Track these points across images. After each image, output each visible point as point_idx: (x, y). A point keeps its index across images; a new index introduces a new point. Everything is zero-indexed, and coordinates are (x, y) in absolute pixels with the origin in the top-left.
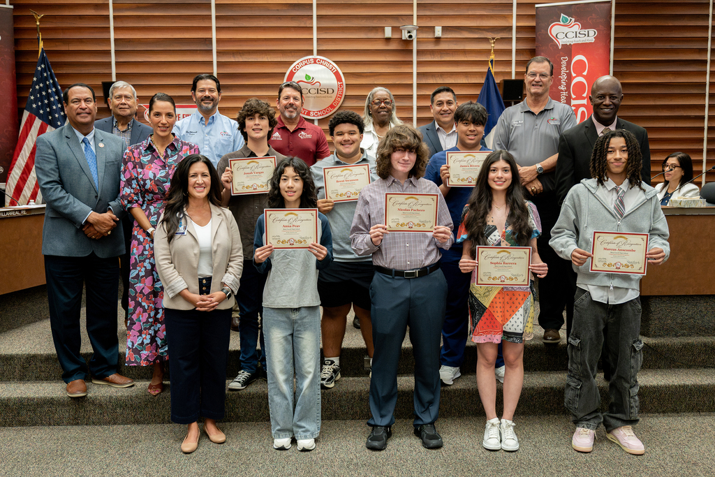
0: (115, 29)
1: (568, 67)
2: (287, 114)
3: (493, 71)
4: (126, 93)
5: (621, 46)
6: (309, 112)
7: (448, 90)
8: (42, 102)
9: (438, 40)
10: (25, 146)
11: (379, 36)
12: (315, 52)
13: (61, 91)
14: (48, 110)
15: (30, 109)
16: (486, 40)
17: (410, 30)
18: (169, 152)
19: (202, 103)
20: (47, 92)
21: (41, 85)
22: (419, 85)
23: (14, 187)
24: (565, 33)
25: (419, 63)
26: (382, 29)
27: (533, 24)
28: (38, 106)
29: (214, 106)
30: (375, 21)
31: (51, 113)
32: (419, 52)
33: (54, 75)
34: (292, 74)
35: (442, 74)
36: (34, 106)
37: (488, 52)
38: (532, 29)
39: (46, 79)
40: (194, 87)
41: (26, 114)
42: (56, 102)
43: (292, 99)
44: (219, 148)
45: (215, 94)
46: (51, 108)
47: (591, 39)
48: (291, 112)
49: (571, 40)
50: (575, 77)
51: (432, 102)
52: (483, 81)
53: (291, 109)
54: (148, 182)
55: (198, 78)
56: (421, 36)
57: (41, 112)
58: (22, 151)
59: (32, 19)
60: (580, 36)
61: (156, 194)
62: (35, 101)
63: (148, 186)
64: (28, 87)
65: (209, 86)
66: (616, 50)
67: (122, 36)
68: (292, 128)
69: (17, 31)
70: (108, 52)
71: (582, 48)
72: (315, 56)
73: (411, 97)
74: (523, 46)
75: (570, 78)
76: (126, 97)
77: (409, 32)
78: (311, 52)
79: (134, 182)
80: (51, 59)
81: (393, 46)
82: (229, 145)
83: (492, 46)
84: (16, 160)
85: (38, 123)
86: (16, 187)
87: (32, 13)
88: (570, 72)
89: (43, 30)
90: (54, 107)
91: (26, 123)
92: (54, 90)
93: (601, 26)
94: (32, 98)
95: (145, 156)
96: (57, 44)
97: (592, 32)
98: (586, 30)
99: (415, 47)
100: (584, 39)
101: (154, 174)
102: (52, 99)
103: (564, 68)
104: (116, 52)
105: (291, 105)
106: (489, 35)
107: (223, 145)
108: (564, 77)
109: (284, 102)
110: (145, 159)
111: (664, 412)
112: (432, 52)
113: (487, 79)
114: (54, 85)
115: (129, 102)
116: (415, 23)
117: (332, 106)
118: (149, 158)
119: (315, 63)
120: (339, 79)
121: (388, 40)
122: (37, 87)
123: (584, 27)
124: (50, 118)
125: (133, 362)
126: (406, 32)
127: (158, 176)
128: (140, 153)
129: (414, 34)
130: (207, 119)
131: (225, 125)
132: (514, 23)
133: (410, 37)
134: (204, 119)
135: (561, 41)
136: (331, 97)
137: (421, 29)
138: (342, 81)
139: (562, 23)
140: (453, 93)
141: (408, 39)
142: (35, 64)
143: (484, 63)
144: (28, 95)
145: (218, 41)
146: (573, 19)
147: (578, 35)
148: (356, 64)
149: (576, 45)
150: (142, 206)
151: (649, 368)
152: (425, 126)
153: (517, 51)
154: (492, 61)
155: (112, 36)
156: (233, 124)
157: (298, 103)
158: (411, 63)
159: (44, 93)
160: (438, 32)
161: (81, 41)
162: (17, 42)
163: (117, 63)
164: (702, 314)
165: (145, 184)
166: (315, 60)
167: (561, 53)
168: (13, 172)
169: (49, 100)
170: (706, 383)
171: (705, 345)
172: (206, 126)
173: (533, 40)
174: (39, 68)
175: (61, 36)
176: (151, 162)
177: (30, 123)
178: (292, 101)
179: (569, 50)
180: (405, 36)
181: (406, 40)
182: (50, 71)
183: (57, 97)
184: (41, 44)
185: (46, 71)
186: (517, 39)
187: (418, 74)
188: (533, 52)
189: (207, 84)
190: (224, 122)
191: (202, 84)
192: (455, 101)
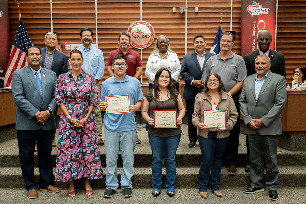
0: (53, 9)
1: (256, 25)
2: (123, 47)
3: (221, 27)
4: (53, 37)
5: (281, 15)
6: (138, 46)
7: (201, 36)
8: (20, 41)
9: (197, 13)
10: (13, 61)
11: (170, 11)
12: (141, 19)
13: (29, 36)
14: (23, 45)
15: (15, 44)
16: (218, 13)
17: (184, 9)
18: (79, 78)
19: (85, 42)
20: (22, 37)
21: (20, 34)
22: (188, 34)
23: (8, 79)
24: (255, 10)
25: (188, 24)
26: (172, 8)
27: (240, 6)
28: (18, 43)
29: (90, 43)
30: (168, 5)
31: (24, 46)
32: (188, 19)
33: (26, 29)
34: (131, 29)
35: (198, 29)
36: (17, 43)
37: (219, 18)
38: (240, 8)
39: (22, 31)
40: (81, 34)
41: (13, 47)
42: (26, 41)
43: (125, 40)
44: (92, 62)
45: (90, 37)
46: (24, 44)
47: (267, 13)
48: (125, 46)
49: (258, 13)
50: (259, 30)
51: (194, 42)
52: (217, 32)
53: (124, 45)
55: (83, 30)
56: (189, 11)
57: (20, 46)
58: (11, 63)
59: (16, 4)
60: (262, 11)
62: (17, 41)
64: (14, 35)
65: (88, 34)
66: (278, 18)
67: (55, 12)
68: (125, 53)
69: (10, 10)
70: (50, 19)
71: (263, 17)
72: (141, 20)
73: (184, 39)
74: (236, 16)
75: (257, 30)
76: (53, 39)
77: (184, 10)
78: (139, 19)
80: (24, 23)
81: (176, 16)
82: (96, 61)
83: (221, 16)
84: (9, 67)
85: (18, 50)
86: (9, 79)
87: (16, 2)
88: (257, 28)
89: (21, 9)
90: (26, 44)
91: (13, 50)
92: (26, 36)
93: (271, 7)
94: (16, 39)
96: (27, 15)
97: (267, 9)
98: (265, 9)
99: (186, 16)
100: (263, 12)
102: (25, 40)
103: (254, 26)
104: (53, 19)
105: (125, 43)
106: (220, 11)
107: (94, 61)
108: (254, 30)
109: (121, 41)
111: (297, 187)
112: (194, 19)
113: (219, 31)
114: (26, 34)
115: (54, 41)
116: (186, 6)
117: (149, 43)
119: (141, 24)
120: (152, 31)
121: (174, 13)
122: (18, 35)
123: (263, 7)
124: (24, 48)
125: (59, 180)
126: (182, 10)
129: (186, 11)
130: (87, 49)
131: (95, 51)
132: (232, 6)
133: (184, 12)
134: (85, 49)
135: (253, 14)
136: (148, 39)
137: (189, 8)
138: (153, 32)
139: (253, 5)
140: (203, 37)
141: (183, 13)
142: (17, 25)
143: (218, 23)
144: (13, 38)
145: (98, 14)
146: (259, 4)
147: (261, 11)
148: (160, 24)
149: (260, 15)
151: (290, 165)
152: (191, 52)
153: (233, 18)
154: (221, 23)
155: (51, 12)
156: (98, 51)
157: (128, 42)
158: (184, 24)
159: (21, 37)
160: (197, 10)
161: (38, 14)
162: (10, 15)
163: (53, 24)
166: (141, 22)
167: (253, 19)
168: (7, 72)
169: (23, 40)
172: (86, 52)
173: (240, 13)
174: (19, 26)
175: (29, 12)
177: (15, 51)
178: (125, 41)
179: (256, 18)
180: (182, 11)
181: (182, 14)
182: (24, 28)
183: (27, 39)
184: (20, 16)
185: (22, 28)
186: (233, 13)
187: (188, 29)
188: (240, 19)
189: (87, 33)
190: (94, 50)
191: (85, 33)
192: (204, 41)
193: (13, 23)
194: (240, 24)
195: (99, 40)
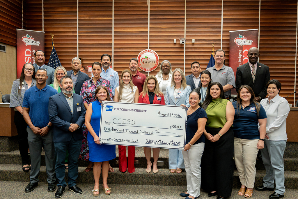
0: (79, 39)
1: (242, 54)
3: (213, 55)
5: (262, 46)
6: (146, 69)
7: (197, 63)
9: (193, 44)
11: (172, 42)
12: (149, 48)
13: (59, 61)
16: (211, 44)
17: (183, 40)
18: (98, 82)
19: (104, 65)
20: (54, 61)
21: (53, 59)
22: (186, 60)
24: (241, 41)
25: (186, 52)
26: (173, 40)
27: (229, 38)
29: (108, 66)
30: (170, 37)
32: (186, 48)
34: (140, 56)
35: (194, 56)
37: (212, 48)
38: (228, 40)
39: (55, 57)
40: (102, 59)
43: (134, 64)
45: (109, 62)
47: (250, 44)
49: (243, 44)
50: (244, 58)
51: (191, 67)
52: (209, 59)
53: (134, 68)
54: (89, 93)
55: (103, 56)
56: (187, 42)
59: (51, 36)
60: (246, 42)
61: (92, 98)
63: (89, 95)
64: (48, 60)
66: (260, 48)
67: (81, 42)
68: (134, 75)
69: (45, 40)
70: (76, 48)
71: (247, 47)
72: (149, 49)
73: (183, 64)
74: (225, 46)
75: (242, 58)
76: (77, 63)
77: (183, 41)
78: (147, 48)
79: (85, 94)
80: (56, 50)
81: (177, 46)
83: (213, 46)
87: (51, 34)
88: (242, 56)
89: (54, 40)
92: (57, 61)
93: (254, 39)
94: (49, 63)
95: (89, 84)
96: (59, 45)
97: (251, 41)
98: (249, 40)
99: (185, 46)
100: (248, 44)
101: (91, 91)
102: (56, 64)
103: (240, 54)
104: (79, 48)
106: (212, 42)
108: (240, 58)
110: (89, 85)
112: (191, 48)
113: (211, 58)
114: (57, 59)
115: (78, 65)
116: (185, 38)
117: (154, 67)
118: (91, 85)
119: (148, 52)
120: (157, 58)
121: (175, 44)
122: (51, 60)
123: (247, 39)
125: (81, 159)
126: (182, 41)
127: (93, 91)
128: (88, 83)
129: (184, 42)
130: (106, 70)
131: (112, 73)
132: (222, 38)
133: (183, 43)
134: (104, 70)
135: (239, 44)
136: (154, 64)
137: (187, 40)
138: (158, 58)
139: (239, 38)
140: (199, 63)
142: (51, 52)
143: (210, 52)
144: (47, 62)
145: (114, 44)
146: (244, 36)
148: (163, 52)
149: (245, 46)
150: (88, 102)
152: (188, 75)
153: (223, 48)
154: (213, 52)
155: (78, 42)
156: (115, 72)
157: (136, 66)
158: (183, 52)
159: (53, 62)
160: (193, 41)
161: (67, 44)
162: (45, 44)
163: (79, 52)
164: (291, 149)
165: (88, 94)
166: (148, 51)
167: (239, 49)
169: (55, 64)
170: (292, 177)
171: (292, 162)
172: (105, 73)
173: (229, 44)
174: (52, 53)
175: (60, 42)
176: (91, 86)
179: (242, 48)
180: (181, 42)
181: (181, 44)
182: (56, 54)
183: (58, 63)
184: (53, 45)
185: (54, 54)
186: (223, 44)
187: (186, 56)
188: (228, 48)
189: (106, 58)
190: (112, 71)
191: (104, 58)
192: (200, 66)
193: (48, 50)
194: (228, 52)
195: (114, 64)
